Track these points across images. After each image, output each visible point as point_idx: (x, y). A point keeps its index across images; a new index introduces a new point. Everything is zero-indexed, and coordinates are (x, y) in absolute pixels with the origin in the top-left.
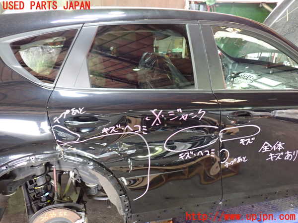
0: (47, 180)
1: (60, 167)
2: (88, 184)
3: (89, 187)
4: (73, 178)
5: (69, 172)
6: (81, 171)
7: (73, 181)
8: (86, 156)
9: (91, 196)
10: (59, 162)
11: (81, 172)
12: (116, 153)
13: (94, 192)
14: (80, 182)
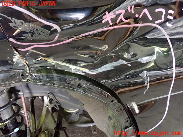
0: (14, 112)
1: (31, 93)
2: (68, 110)
3: (70, 114)
4: (49, 104)
5: (43, 97)
6: (59, 95)
7: (50, 109)
8: (73, 71)
9: (72, 123)
10: (28, 87)
11: (60, 97)
12: (125, 62)
13: (75, 118)
14: (58, 109)
